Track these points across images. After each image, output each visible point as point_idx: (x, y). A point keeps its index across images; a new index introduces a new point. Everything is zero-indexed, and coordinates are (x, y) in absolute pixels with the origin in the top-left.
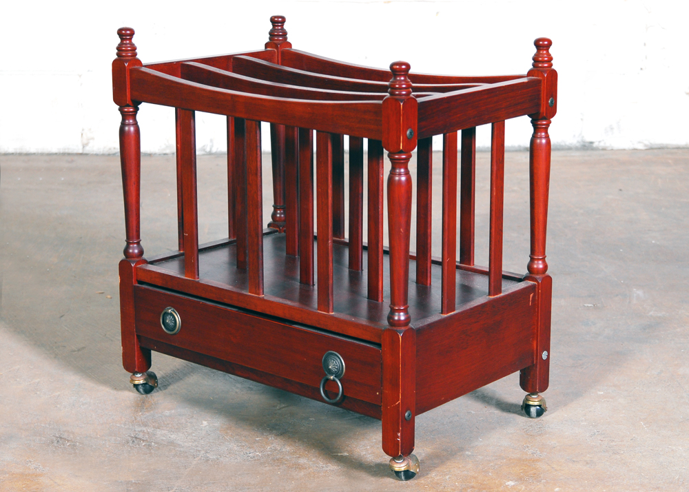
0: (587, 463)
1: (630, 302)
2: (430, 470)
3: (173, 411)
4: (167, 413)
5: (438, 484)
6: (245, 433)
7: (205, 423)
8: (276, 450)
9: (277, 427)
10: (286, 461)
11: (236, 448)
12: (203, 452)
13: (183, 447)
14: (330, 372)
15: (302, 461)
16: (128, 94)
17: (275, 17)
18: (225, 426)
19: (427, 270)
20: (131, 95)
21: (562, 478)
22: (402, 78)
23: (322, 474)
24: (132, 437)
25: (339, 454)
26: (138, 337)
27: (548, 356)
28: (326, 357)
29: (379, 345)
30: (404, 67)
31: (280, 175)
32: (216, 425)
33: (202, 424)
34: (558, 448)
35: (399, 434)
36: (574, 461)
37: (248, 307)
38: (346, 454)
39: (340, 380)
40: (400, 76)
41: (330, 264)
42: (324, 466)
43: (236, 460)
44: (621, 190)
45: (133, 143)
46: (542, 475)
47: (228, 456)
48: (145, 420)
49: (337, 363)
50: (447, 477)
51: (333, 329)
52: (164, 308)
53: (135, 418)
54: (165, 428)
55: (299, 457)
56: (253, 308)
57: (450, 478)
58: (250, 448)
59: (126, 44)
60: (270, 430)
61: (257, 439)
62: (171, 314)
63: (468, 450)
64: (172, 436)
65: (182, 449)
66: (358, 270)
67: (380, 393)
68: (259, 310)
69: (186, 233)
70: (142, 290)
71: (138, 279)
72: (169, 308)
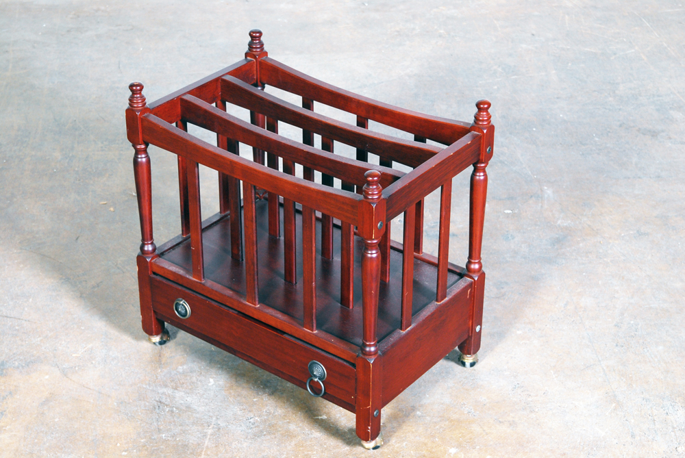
1: (542, 206)
2: (391, 436)
3: (185, 367)
4: (180, 369)
5: (398, 452)
6: (244, 392)
7: (211, 380)
8: (270, 413)
9: (268, 385)
10: (280, 427)
11: (239, 413)
12: (214, 418)
13: (198, 413)
14: (315, 376)
15: (292, 427)
16: (140, 137)
17: (254, 32)
18: (227, 385)
19: (386, 271)
20: (143, 137)
21: (491, 443)
22: (375, 187)
23: (308, 443)
24: (157, 401)
25: (320, 417)
26: (154, 312)
27: (481, 328)
28: (311, 364)
29: (354, 365)
31: (259, 155)
32: (220, 383)
33: (209, 382)
34: (488, 405)
35: (369, 428)
36: (500, 422)
37: (247, 313)
38: (324, 417)
39: (322, 382)
40: (372, 185)
41: (314, 299)
42: (309, 432)
43: (241, 428)
45: (145, 171)
46: (476, 440)
47: (234, 422)
48: (165, 379)
49: (319, 370)
50: (404, 444)
51: (317, 345)
52: (176, 298)
53: (156, 377)
54: (180, 389)
55: (289, 422)
56: (251, 315)
57: (406, 444)
58: (250, 411)
59: (137, 98)
60: (263, 388)
61: (255, 400)
62: (183, 305)
63: (419, 410)
64: (189, 399)
65: (198, 415)
66: (329, 259)
67: (355, 397)
68: (255, 317)
69: (193, 247)
70: (157, 281)
71: (153, 271)
72: (180, 299)
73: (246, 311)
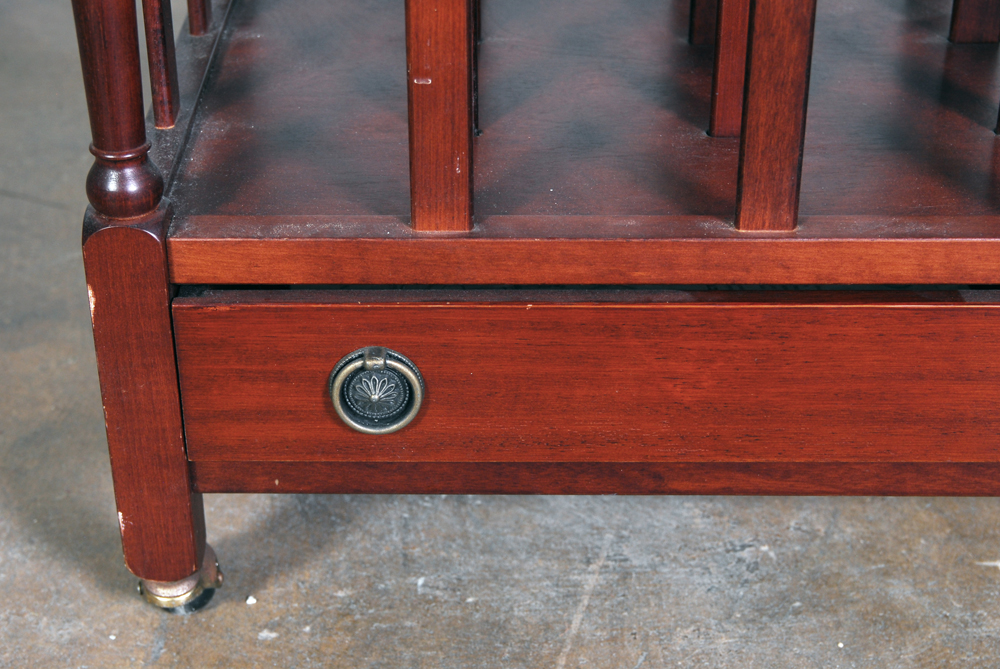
8: (814, 535)
10: (853, 587)
12: (609, 536)
42: (968, 617)
43: (706, 579)
47: (681, 556)
52: (338, 356)
55: (886, 573)
62: (390, 368)
65: (550, 521)
68: (802, 277)
69: (426, 75)
70: (216, 316)
71: (180, 278)
72: (366, 350)
73: (747, 270)
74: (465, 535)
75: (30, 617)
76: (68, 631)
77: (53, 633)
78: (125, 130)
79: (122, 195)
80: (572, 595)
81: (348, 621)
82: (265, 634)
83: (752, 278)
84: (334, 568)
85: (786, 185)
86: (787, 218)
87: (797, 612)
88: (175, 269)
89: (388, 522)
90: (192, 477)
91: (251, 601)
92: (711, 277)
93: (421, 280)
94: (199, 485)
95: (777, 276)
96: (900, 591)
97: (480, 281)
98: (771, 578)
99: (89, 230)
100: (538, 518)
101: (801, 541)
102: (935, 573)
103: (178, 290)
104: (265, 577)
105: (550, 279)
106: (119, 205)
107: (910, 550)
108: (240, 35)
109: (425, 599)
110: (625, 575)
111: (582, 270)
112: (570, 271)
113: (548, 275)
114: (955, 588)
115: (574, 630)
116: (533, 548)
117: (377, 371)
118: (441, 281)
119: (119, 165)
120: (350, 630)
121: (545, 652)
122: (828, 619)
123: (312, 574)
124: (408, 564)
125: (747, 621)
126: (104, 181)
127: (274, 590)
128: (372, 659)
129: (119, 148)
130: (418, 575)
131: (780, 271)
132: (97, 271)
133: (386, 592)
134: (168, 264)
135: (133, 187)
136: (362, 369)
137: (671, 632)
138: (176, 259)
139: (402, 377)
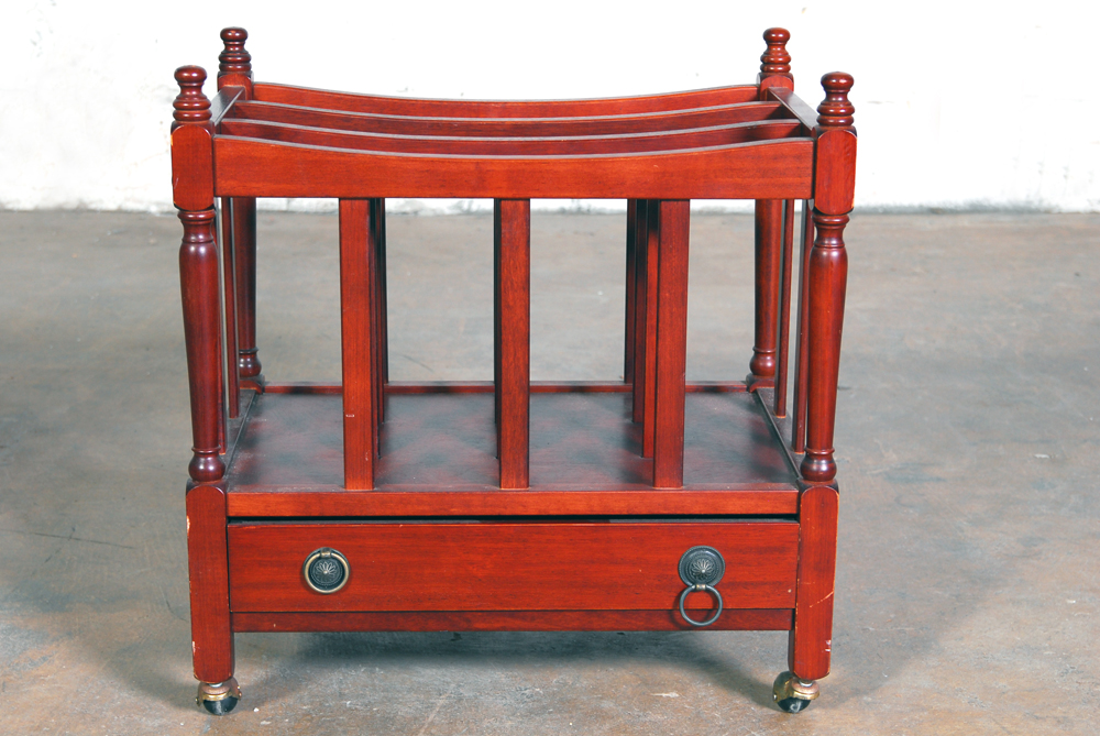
0: (1059, 721)
8: (565, 684)
10: (582, 703)
11: (504, 680)
12: (453, 685)
30: (843, 81)
34: (1011, 693)
39: (716, 587)
42: (641, 714)
43: (504, 701)
44: (1077, 275)
47: (491, 693)
58: (526, 680)
62: (333, 557)
63: (867, 694)
65: (421, 679)
67: (795, 588)
68: (532, 511)
69: (351, 413)
70: (249, 531)
71: (231, 514)
72: (322, 549)
73: (505, 508)
74: (373, 685)
75: (136, 717)
76: (157, 723)
77: (150, 724)
78: (210, 439)
79: (206, 471)
80: (431, 707)
81: (309, 717)
82: (264, 722)
83: (508, 512)
84: (301, 698)
85: (522, 466)
86: (523, 482)
87: (550, 713)
88: (230, 508)
89: (331, 680)
90: (231, 624)
91: (256, 710)
92: (488, 511)
93: (349, 514)
94: (235, 627)
95: (520, 511)
96: (607, 705)
97: (377, 514)
98: (538, 701)
99: (189, 488)
100: (414, 679)
101: (557, 687)
102: (628, 698)
103: (231, 519)
104: (263, 702)
105: (411, 513)
106: (206, 476)
107: (616, 690)
108: (255, 420)
109: (350, 709)
110: (460, 700)
111: (426, 508)
112: (421, 508)
113: (410, 511)
114: (638, 703)
115: (430, 720)
116: (410, 690)
117: (326, 558)
118: (358, 514)
119: (205, 455)
120: (310, 721)
121: (414, 727)
122: (566, 715)
123: (290, 700)
124: (341, 696)
125: (522, 716)
126: (199, 464)
127: (269, 706)
128: (322, 731)
129: (206, 448)
130: (347, 700)
131: (521, 508)
132: (192, 510)
133: (329, 706)
134: (226, 505)
135: (211, 468)
136: (320, 558)
137: (481, 720)
138: (231, 503)
139: (340, 562)
